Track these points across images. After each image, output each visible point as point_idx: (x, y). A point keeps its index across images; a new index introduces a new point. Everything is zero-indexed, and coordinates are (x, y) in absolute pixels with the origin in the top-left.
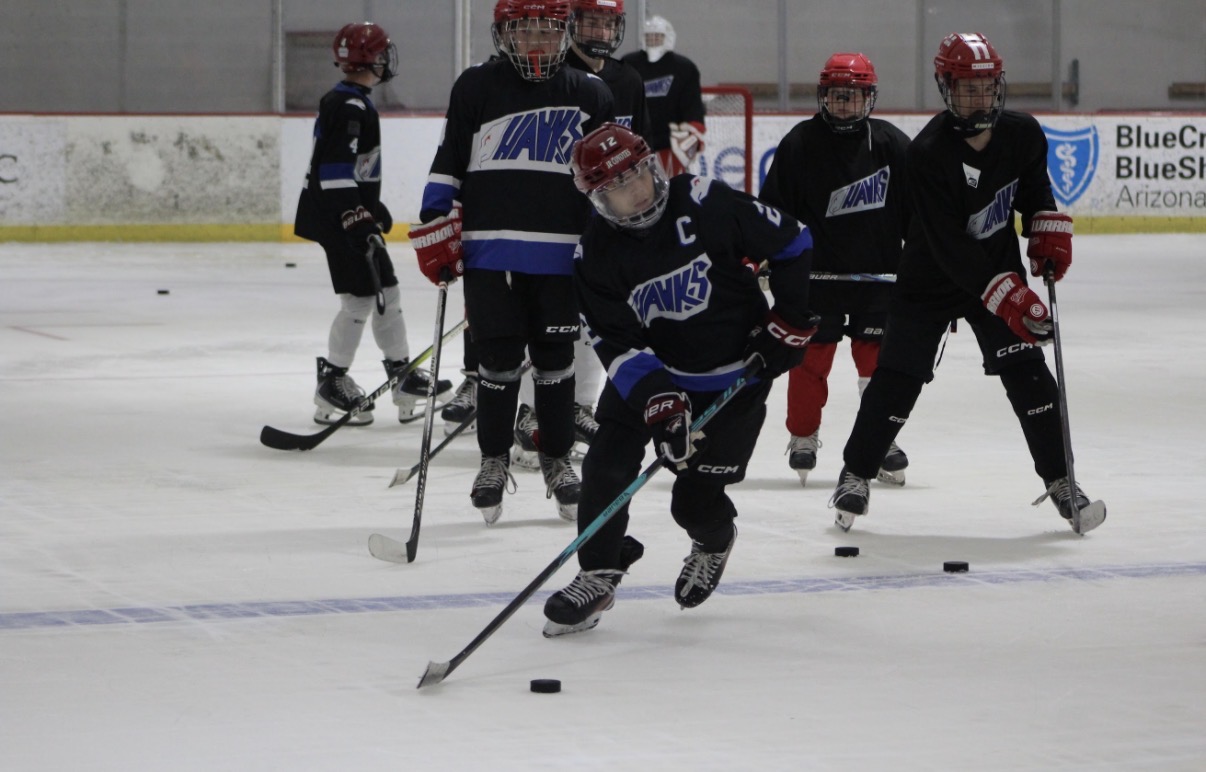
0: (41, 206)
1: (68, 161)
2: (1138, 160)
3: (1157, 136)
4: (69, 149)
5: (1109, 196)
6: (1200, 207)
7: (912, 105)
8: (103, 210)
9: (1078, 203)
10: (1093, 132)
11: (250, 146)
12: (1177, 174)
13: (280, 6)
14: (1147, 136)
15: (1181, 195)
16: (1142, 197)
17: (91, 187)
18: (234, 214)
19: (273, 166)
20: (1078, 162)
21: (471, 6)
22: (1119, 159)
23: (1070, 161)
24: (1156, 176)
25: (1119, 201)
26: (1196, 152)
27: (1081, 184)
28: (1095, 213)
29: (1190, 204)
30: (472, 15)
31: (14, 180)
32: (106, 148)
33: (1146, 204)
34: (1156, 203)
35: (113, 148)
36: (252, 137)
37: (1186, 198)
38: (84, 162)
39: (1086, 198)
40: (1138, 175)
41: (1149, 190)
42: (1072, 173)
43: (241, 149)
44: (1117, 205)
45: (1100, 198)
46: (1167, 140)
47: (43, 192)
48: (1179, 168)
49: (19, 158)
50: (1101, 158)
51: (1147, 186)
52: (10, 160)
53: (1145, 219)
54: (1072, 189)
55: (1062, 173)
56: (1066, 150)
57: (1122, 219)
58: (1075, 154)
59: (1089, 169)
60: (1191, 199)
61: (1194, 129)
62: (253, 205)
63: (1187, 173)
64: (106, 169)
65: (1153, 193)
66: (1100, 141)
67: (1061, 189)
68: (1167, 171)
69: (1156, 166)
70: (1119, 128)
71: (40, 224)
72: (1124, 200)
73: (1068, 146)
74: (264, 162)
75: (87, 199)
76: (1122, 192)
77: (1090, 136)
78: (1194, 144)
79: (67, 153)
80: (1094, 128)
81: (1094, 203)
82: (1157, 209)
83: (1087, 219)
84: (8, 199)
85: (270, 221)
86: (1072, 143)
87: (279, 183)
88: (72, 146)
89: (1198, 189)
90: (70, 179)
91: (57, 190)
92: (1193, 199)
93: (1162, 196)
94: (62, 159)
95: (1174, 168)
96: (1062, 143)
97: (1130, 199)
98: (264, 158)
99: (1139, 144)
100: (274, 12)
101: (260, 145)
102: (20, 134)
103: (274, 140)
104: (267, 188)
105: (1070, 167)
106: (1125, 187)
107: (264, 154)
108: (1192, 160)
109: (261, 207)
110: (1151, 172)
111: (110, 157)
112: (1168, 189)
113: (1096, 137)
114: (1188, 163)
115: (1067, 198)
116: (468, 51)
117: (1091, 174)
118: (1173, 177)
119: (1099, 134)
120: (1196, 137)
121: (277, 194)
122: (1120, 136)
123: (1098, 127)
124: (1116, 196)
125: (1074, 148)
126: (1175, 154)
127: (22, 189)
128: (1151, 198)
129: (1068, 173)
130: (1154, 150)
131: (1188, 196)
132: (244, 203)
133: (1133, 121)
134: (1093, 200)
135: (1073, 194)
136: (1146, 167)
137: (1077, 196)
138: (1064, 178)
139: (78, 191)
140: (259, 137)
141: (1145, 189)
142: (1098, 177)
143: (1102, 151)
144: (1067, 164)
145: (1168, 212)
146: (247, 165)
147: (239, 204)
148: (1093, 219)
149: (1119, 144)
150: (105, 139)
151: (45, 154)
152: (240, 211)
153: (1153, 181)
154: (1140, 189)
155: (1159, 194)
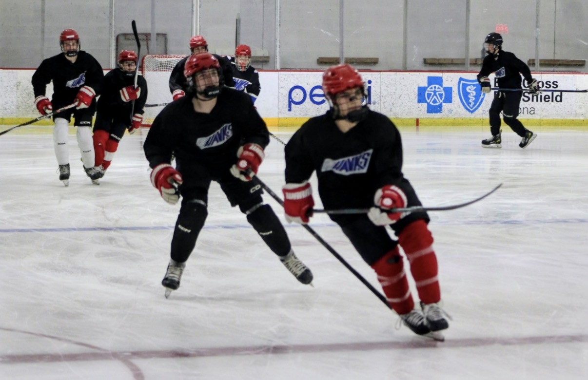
0: (6, 109)
1: (18, 89)
4: (18, 84)
7: (401, 68)
8: (33, 111)
13: (113, 22)
15: (523, 109)
17: (28, 101)
21: (200, 22)
23: (473, 94)
27: (478, 103)
30: (200, 26)
37: (525, 110)
42: (474, 99)
54: (474, 106)
59: (482, 97)
67: (469, 106)
71: (5, 117)
73: (472, 86)
75: (26, 106)
79: (17, 85)
86: (474, 85)
88: (20, 83)
90: (18, 97)
91: (12, 102)
92: (529, 110)
94: (15, 88)
96: (469, 85)
100: (111, 24)
105: (473, 96)
115: (471, 110)
117: (483, 99)
125: (475, 87)
129: (472, 99)
131: (527, 109)
135: (474, 108)
139: (22, 103)
142: (486, 100)
144: (471, 94)
151: (8, 86)
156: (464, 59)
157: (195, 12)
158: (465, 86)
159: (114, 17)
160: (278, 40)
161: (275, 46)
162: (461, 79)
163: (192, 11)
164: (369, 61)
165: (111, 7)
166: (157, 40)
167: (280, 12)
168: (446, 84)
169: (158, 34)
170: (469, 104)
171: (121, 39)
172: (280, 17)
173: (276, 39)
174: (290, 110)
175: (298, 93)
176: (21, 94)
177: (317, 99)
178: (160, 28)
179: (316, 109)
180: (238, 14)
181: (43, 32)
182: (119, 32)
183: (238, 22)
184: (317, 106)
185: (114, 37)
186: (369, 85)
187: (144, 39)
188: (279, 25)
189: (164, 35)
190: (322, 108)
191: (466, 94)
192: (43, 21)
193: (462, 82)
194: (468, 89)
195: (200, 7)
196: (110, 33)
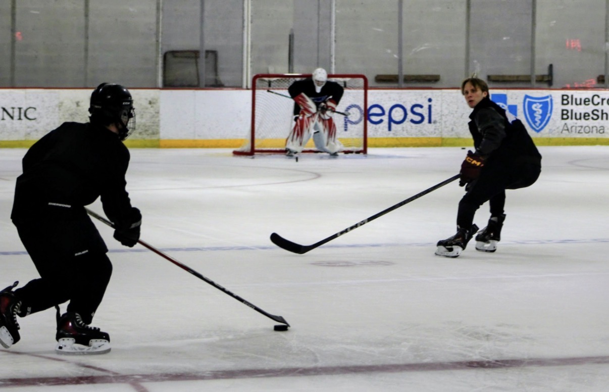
1: (60, 110)
2: (572, 111)
3: (581, 99)
4: (60, 104)
5: (558, 128)
6: (601, 133)
9: (542, 131)
10: (550, 98)
11: (145, 103)
12: (590, 117)
14: (576, 99)
16: (574, 128)
18: (137, 135)
19: (156, 113)
20: (543, 112)
22: (563, 110)
23: (539, 112)
24: (580, 119)
25: (563, 130)
26: (599, 107)
27: (544, 122)
28: (551, 136)
29: (597, 132)
30: (252, 42)
31: (35, 119)
32: (78, 104)
33: (576, 132)
34: (581, 132)
35: (80, 104)
36: (146, 99)
37: (595, 129)
38: (67, 111)
39: (546, 129)
40: (572, 118)
41: (577, 125)
42: (540, 117)
43: (141, 105)
44: (562, 132)
45: (554, 128)
46: (586, 102)
47: (48, 124)
48: (591, 115)
49: (37, 109)
50: (554, 110)
51: (576, 123)
52: (33, 110)
53: (575, 139)
54: (540, 124)
55: (535, 117)
56: (537, 106)
57: (564, 139)
58: (541, 108)
59: (548, 115)
60: (597, 130)
61: (598, 96)
62: (146, 131)
63: (595, 117)
64: (77, 113)
65: (579, 126)
66: (554, 102)
67: (535, 125)
68: (586, 116)
69: (580, 114)
70: (563, 96)
72: (565, 130)
73: (538, 104)
74: (152, 110)
76: (564, 126)
77: (548, 100)
78: (598, 103)
80: (551, 96)
81: (551, 131)
82: (581, 134)
83: (547, 139)
84: (32, 128)
85: (154, 138)
86: (540, 103)
87: (159, 120)
88: (62, 103)
89: (601, 125)
90: (60, 119)
92: (599, 129)
93: (583, 128)
94: (57, 109)
95: (589, 115)
96: (535, 103)
97: (568, 130)
98: (152, 109)
99: (572, 104)
100: (157, 41)
101: (150, 103)
102: (38, 98)
103: (157, 100)
104: (153, 123)
106: (566, 124)
107: (152, 107)
108: (597, 111)
109: (150, 131)
110: (578, 117)
111: (79, 108)
112: (586, 125)
113: (551, 100)
114: (595, 112)
115: (537, 129)
116: (249, 59)
117: (549, 117)
118: (588, 119)
119: (553, 99)
120: (600, 100)
121: (158, 126)
122: (563, 100)
123: (553, 96)
124: (561, 128)
125: (541, 105)
126: (589, 108)
127: (38, 123)
128: (578, 129)
130: (579, 106)
132: (142, 129)
133: (569, 93)
134: (550, 130)
135: (540, 127)
136: (576, 114)
137: (542, 128)
138: (537, 119)
140: (150, 99)
141: (575, 125)
142: (553, 119)
143: (555, 107)
144: (537, 113)
145: (586, 136)
146: (144, 112)
147: (140, 130)
148: (550, 139)
149: (563, 104)
150: (77, 100)
151: (49, 107)
152: (140, 133)
153: (579, 121)
154: (572, 125)
155: (582, 127)
156: (529, 76)
157: (246, 28)
158: (530, 104)
159: (162, 33)
160: (334, 56)
161: (331, 63)
162: (527, 97)
163: (243, 27)
164: (429, 78)
165: (158, 23)
166: (206, 57)
167: (335, 27)
168: (510, 102)
169: (207, 52)
170: (535, 122)
171: (169, 57)
172: (335, 32)
173: (331, 56)
174: (346, 130)
175: (355, 112)
176: (64, 115)
177: (374, 118)
178: (209, 44)
179: (373, 128)
180: (292, 30)
181: (86, 50)
182: (166, 49)
183: (291, 38)
184: (374, 126)
185: (162, 54)
186: (430, 103)
187: (193, 57)
188: (335, 41)
189: (214, 53)
190: (379, 128)
191: (532, 113)
192: (87, 38)
193: (528, 100)
194: (534, 107)
195: (251, 22)
196: (157, 50)
